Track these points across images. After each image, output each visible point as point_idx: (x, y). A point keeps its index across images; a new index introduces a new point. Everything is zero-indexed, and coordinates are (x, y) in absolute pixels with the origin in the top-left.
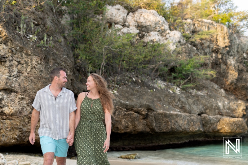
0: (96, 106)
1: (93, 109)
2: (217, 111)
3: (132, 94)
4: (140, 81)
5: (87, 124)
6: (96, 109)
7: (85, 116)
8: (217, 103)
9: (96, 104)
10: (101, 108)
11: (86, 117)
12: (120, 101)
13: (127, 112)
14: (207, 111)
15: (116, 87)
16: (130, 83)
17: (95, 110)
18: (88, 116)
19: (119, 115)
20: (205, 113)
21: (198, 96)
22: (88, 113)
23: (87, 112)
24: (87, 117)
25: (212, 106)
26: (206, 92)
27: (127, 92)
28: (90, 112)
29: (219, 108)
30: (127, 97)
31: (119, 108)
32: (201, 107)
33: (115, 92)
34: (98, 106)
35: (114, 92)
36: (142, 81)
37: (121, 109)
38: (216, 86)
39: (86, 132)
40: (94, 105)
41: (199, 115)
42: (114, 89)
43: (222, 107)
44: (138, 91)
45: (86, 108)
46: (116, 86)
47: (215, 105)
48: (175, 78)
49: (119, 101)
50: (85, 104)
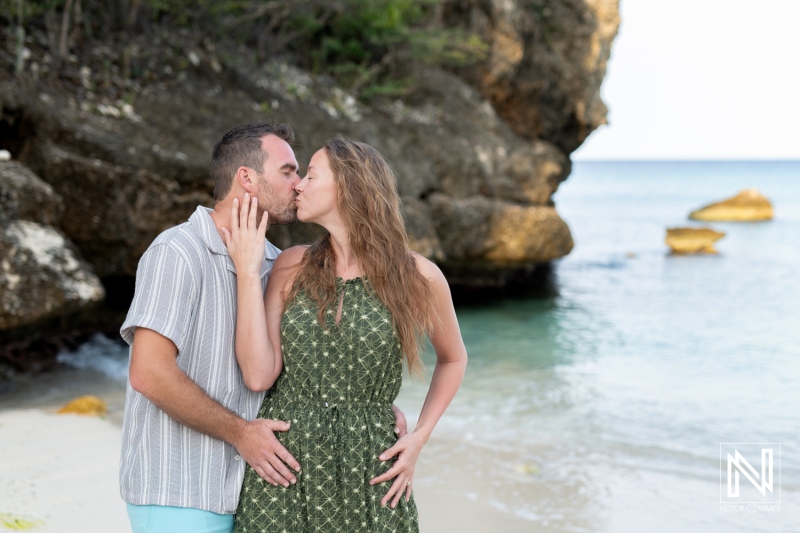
0: (364, 317)
1: (348, 333)
2: (476, 182)
3: (197, 122)
4: (216, 67)
5: (312, 428)
6: (361, 331)
7: (306, 375)
8: (475, 155)
9: (360, 304)
10: (387, 327)
11: (308, 382)
12: (151, 147)
13: (180, 193)
14: (447, 183)
15: (128, 90)
16: (182, 76)
17: (355, 340)
18: (318, 373)
19: (149, 206)
20: (441, 190)
21: (412, 128)
22: (320, 356)
23: (311, 352)
24: (313, 380)
25: (461, 163)
26: (439, 112)
27: (176, 112)
28: (332, 350)
29: (480, 172)
30: (177, 134)
31: (151, 180)
32: (426, 167)
33: (128, 109)
34: (375, 317)
35: (120, 109)
36: (224, 66)
37: (158, 184)
38: (467, 93)
39: (310, 471)
40: (350, 313)
41: (424, 197)
42: (119, 97)
43: (489, 169)
44: (214, 108)
45: (309, 329)
46: (128, 82)
47: (468, 160)
48: (332, 57)
49: (149, 151)
50: (300, 308)
